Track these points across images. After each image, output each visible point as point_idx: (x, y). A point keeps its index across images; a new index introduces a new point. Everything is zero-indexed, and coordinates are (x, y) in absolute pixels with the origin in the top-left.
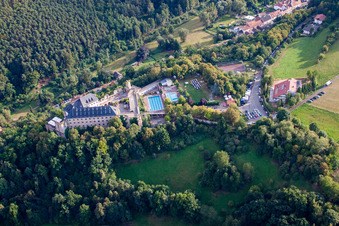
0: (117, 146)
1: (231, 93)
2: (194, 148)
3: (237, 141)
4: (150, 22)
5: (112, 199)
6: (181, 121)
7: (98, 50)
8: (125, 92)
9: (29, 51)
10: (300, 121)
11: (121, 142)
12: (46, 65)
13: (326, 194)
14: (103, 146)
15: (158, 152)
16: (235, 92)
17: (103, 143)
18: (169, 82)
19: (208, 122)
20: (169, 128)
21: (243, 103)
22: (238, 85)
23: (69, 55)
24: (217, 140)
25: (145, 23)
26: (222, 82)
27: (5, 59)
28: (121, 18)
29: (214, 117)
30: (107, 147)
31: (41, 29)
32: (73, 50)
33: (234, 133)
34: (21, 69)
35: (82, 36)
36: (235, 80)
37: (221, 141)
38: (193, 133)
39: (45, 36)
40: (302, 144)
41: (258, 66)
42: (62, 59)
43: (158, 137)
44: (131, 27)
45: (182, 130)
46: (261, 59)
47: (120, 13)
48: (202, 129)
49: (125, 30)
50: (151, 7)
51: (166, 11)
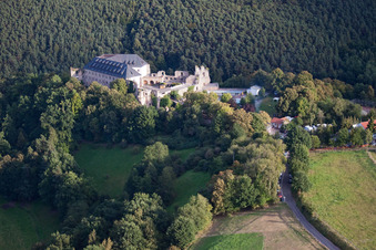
0: (91, 109)
11: (98, 107)
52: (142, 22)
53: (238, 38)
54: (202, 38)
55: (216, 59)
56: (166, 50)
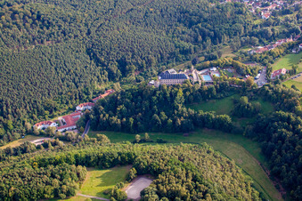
0: (188, 93)
1: (249, 74)
2: (229, 98)
3: (252, 94)
4: (199, 46)
5: (185, 118)
6: (222, 84)
7: (168, 58)
8: (191, 71)
10: (286, 85)
12: (140, 62)
13: (298, 114)
14: (180, 93)
15: (209, 99)
16: (252, 74)
17: (181, 90)
18: (215, 69)
20: (216, 87)
21: (256, 79)
23: (153, 58)
25: (196, 46)
27: (117, 57)
28: (182, 42)
29: (241, 83)
31: (136, 44)
33: (251, 90)
34: (126, 64)
35: (160, 49)
38: (228, 91)
39: (139, 47)
40: (286, 94)
41: (265, 65)
42: (149, 60)
43: (210, 90)
44: (188, 48)
45: (222, 89)
46: (267, 61)
47: (182, 40)
48: (233, 89)
49: (185, 49)
50: (200, 38)
51: (209, 41)
53: (137, 46)
54: (124, 50)
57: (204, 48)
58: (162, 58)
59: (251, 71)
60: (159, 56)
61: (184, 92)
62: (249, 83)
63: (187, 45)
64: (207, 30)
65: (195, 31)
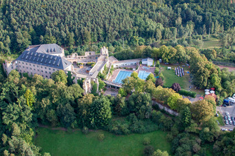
0: (45, 102)
1: (216, 89)
2: (139, 137)
3: (197, 147)
4: (172, 30)
6: (135, 99)
7: (117, 38)
9: (57, 21)
11: (51, 99)
16: (220, 89)
17: (31, 93)
18: (150, 62)
19: (170, 111)
21: (226, 103)
22: (228, 83)
24: (170, 136)
25: (168, 29)
26: (208, 72)
27: (36, 22)
28: (149, 21)
30: (33, 100)
31: (76, 9)
32: (93, 30)
33: (197, 134)
35: (107, 22)
36: (225, 75)
37: (175, 141)
38: (145, 119)
39: (76, 14)
42: (81, 34)
44: (154, 29)
47: (150, 18)
48: (158, 117)
49: (148, 29)
50: (180, 20)
51: (190, 27)
52: (12, 6)
53: (75, 12)
54: (53, 14)
55: (67, 27)
56: (34, 23)
57: (180, 34)
58: (105, 35)
59: (223, 81)
60: (101, 31)
61: (40, 96)
62: (197, 114)
63: (152, 25)
64: (192, 12)
65: (176, 11)
